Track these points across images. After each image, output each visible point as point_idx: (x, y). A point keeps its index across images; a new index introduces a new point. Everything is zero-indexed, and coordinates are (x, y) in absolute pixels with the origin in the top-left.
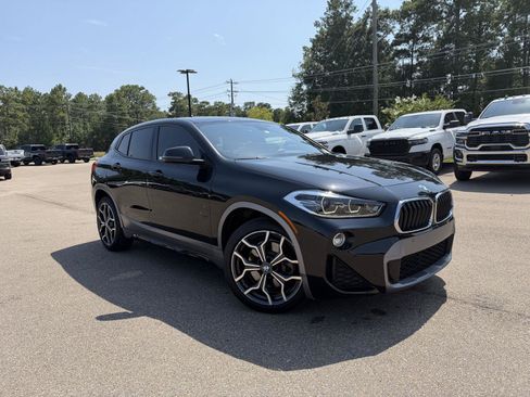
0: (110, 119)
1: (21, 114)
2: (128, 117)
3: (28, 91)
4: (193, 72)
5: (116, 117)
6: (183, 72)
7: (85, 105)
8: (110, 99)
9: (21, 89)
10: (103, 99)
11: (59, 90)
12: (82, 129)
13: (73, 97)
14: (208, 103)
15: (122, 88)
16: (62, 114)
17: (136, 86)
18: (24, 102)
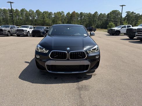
0: (107, 20)
1: (87, 19)
2: (112, 19)
3: (89, 13)
4: (124, 6)
5: (109, 19)
6: (121, 6)
7: (102, 16)
8: (108, 14)
9: (88, 13)
10: (107, 15)
11: (96, 13)
12: (99, 23)
13: (99, 14)
14: (139, 14)
15: (112, 11)
16: (95, 19)
17: (116, 10)
18: (88, 16)
